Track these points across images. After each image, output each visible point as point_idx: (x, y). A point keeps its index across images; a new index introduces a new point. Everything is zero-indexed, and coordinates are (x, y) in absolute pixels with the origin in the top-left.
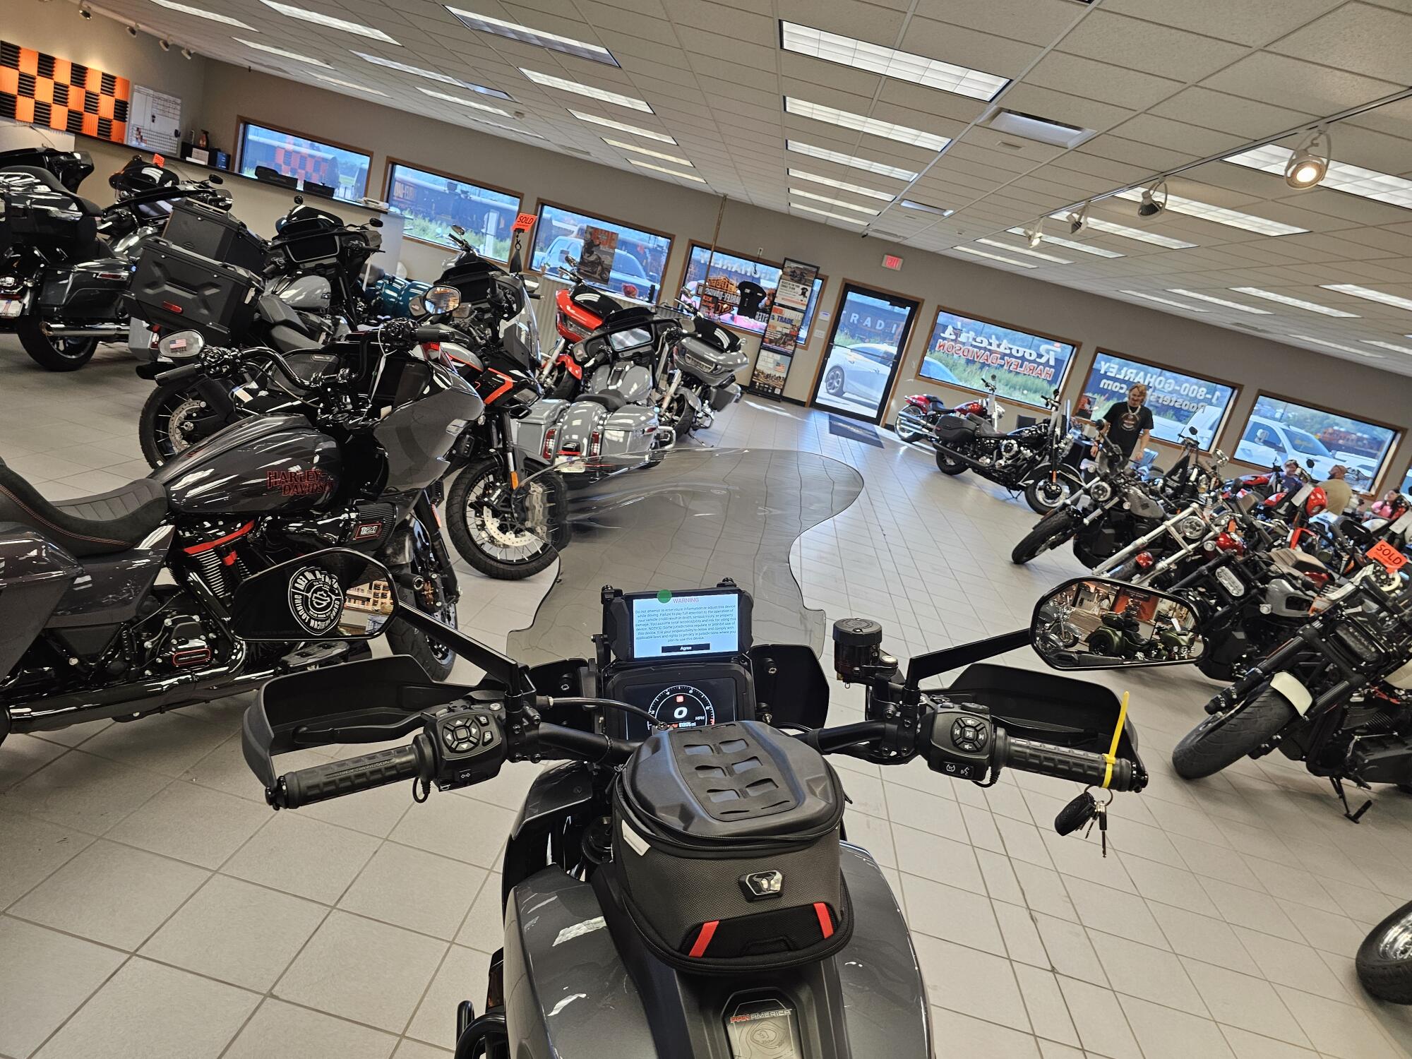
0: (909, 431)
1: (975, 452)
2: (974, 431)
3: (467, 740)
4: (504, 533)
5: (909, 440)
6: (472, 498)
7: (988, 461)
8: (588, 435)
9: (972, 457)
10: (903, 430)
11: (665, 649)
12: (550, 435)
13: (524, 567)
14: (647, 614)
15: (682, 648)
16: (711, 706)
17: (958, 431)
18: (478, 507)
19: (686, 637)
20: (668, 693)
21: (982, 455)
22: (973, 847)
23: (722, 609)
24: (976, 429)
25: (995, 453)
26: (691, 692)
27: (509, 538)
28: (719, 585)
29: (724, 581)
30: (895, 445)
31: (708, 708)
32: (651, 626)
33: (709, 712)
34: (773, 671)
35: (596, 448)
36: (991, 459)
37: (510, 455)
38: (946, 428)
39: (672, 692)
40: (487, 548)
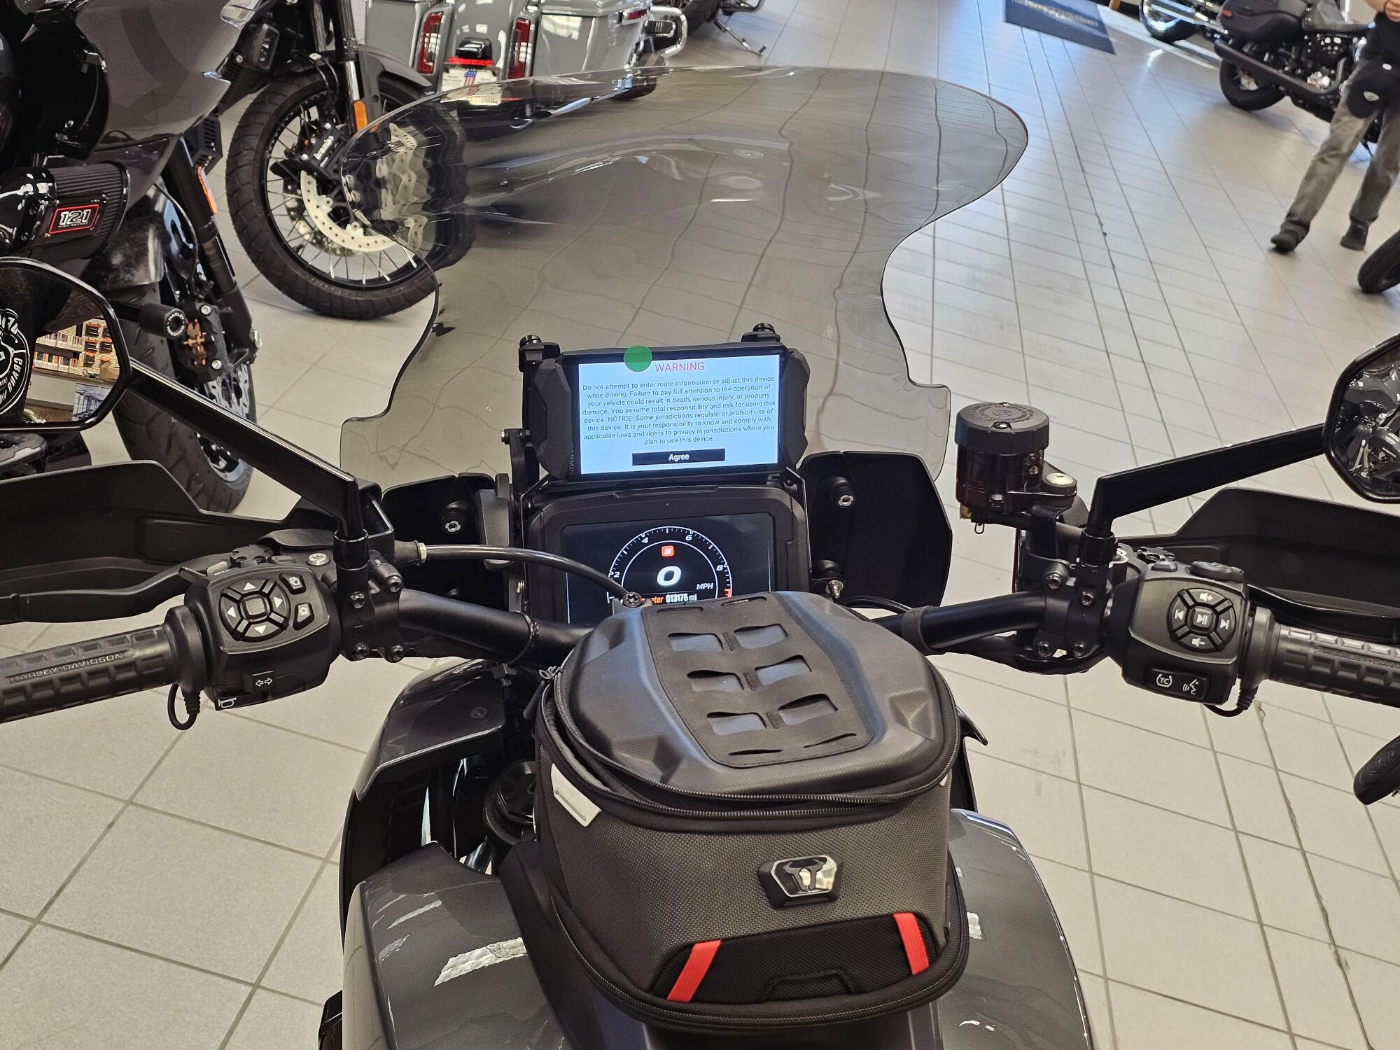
0: (1171, 18)
1: (1299, 63)
2: (1300, 19)
3: (265, 618)
4: (343, 225)
5: (1168, 38)
6: (278, 154)
7: (1326, 81)
8: (507, 26)
9: (1292, 73)
10: (1156, 15)
11: (638, 459)
12: (431, 25)
13: (382, 295)
14: (603, 392)
15: (671, 457)
16: (726, 565)
17: (1266, 19)
18: (290, 172)
19: (679, 436)
20: (646, 541)
21: (1314, 70)
22: (1237, 832)
23: (748, 384)
24: (1305, 14)
25: (1341, 64)
26: (689, 538)
27: (352, 236)
28: (746, 338)
29: (756, 329)
30: (1139, 48)
31: (720, 568)
32: (611, 415)
33: (722, 575)
34: (846, 501)
35: (524, 53)
36: (1332, 77)
37: (351, 66)
38: (1244, 12)
39: (652, 538)
40: (310, 255)
